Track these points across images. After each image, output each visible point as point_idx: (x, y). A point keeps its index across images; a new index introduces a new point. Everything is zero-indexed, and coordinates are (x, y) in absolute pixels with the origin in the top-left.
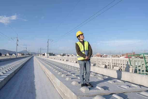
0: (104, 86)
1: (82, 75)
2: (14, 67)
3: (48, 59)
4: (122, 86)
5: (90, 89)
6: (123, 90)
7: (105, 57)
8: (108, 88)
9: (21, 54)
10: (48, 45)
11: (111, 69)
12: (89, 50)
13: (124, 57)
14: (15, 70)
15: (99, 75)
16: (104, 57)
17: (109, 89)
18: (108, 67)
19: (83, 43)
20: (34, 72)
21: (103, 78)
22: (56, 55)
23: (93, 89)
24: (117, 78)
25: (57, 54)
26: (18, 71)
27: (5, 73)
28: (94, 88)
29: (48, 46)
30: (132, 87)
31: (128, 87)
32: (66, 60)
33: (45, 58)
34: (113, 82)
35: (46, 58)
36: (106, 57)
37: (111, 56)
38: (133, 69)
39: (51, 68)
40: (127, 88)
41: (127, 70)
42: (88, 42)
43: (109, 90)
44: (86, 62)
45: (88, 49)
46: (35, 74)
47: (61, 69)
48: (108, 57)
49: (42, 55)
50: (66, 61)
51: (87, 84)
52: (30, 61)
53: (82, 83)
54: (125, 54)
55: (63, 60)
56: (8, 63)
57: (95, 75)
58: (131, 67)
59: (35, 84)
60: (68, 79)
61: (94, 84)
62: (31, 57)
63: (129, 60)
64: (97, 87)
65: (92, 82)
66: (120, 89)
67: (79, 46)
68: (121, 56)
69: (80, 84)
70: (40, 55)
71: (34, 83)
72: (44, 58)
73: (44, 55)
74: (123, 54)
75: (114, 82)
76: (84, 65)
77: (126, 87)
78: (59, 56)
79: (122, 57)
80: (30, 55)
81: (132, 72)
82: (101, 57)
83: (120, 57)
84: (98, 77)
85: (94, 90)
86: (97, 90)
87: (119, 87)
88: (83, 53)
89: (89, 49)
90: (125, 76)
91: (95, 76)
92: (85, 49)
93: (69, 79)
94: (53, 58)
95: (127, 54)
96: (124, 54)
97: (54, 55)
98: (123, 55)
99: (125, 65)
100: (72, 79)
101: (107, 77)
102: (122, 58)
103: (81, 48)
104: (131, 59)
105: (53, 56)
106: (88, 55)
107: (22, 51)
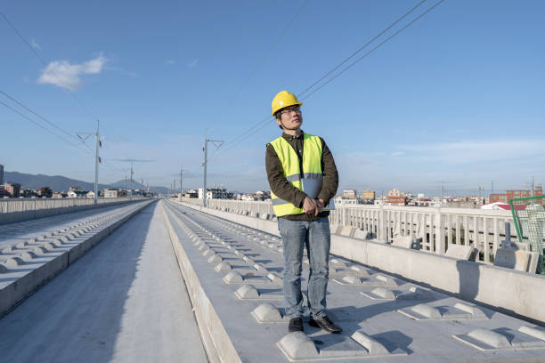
0: (393, 329)
1: (294, 280)
2: (69, 239)
3: (204, 210)
4: (472, 335)
5: (319, 344)
6: (479, 352)
7: (422, 205)
8: (410, 340)
9: (116, 192)
10: (206, 161)
11: (437, 255)
12: (323, 175)
13: (499, 206)
14: (68, 249)
15: (380, 277)
16: (416, 204)
17: (411, 346)
18: (424, 244)
19: (298, 142)
20: (140, 257)
21: (396, 292)
22: (239, 196)
23: (338, 345)
24: (458, 291)
25: (242, 194)
26: (86, 252)
27: (25, 260)
28: (343, 340)
29: (205, 165)
30: (521, 341)
31: (505, 339)
32: (268, 216)
33: (194, 205)
34: (438, 312)
35: (198, 208)
36: (427, 205)
37: (445, 201)
38: (530, 257)
39: (199, 245)
40: (496, 346)
41: (505, 259)
42: (321, 139)
43: (410, 352)
44: (306, 224)
45: (317, 170)
46: (138, 268)
47: (233, 248)
48: (432, 204)
49: (188, 195)
50: (268, 218)
51: (316, 318)
52: (142, 216)
53: (295, 316)
54: (504, 195)
55: (258, 216)
56: (58, 223)
57: (367, 276)
58: (524, 249)
59: (126, 307)
60: (242, 295)
61: (349, 321)
62: (149, 202)
63: (516, 216)
64: (357, 336)
65: (341, 310)
66: (464, 345)
67: (280, 155)
68: (487, 201)
69: (287, 320)
70: (179, 195)
71: (123, 303)
72: (193, 207)
73: (195, 195)
74: (492, 195)
75: (442, 310)
76: (298, 237)
77: (493, 341)
78: (248, 200)
79: (489, 207)
80: (145, 195)
81: (527, 270)
82: (406, 204)
83: (484, 207)
84: (375, 288)
85: (339, 349)
86: (353, 352)
87: (459, 336)
88: (296, 184)
89: (323, 169)
90: (495, 286)
91: (363, 280)
92: (306, 170)
93: (245, 295)
94: (223, 209)
95: (510, 194)
96: (497, 193)
97: (230, 196)
98: (494, 198)
99: (496, 236)
100: (260, 292)
101: (413, 290)
102: (489, 209)
103: (285, 164)
104: (521, 214)
105: (228, 200)
106: (318, 194)
107: (120, 182)
